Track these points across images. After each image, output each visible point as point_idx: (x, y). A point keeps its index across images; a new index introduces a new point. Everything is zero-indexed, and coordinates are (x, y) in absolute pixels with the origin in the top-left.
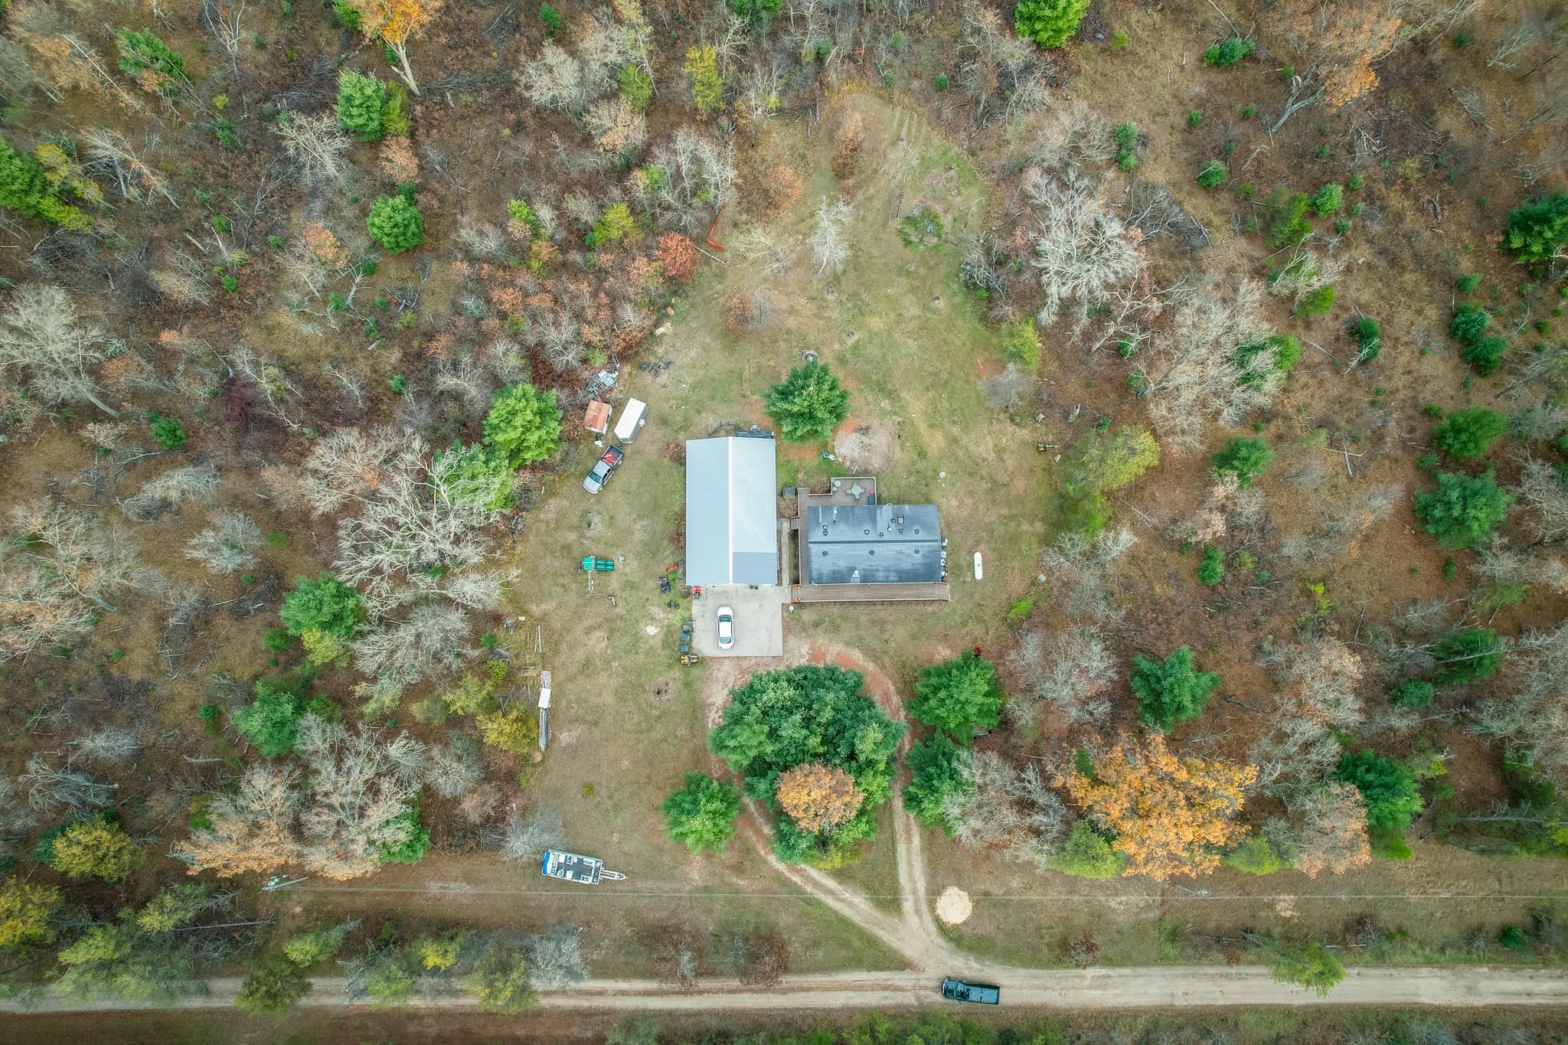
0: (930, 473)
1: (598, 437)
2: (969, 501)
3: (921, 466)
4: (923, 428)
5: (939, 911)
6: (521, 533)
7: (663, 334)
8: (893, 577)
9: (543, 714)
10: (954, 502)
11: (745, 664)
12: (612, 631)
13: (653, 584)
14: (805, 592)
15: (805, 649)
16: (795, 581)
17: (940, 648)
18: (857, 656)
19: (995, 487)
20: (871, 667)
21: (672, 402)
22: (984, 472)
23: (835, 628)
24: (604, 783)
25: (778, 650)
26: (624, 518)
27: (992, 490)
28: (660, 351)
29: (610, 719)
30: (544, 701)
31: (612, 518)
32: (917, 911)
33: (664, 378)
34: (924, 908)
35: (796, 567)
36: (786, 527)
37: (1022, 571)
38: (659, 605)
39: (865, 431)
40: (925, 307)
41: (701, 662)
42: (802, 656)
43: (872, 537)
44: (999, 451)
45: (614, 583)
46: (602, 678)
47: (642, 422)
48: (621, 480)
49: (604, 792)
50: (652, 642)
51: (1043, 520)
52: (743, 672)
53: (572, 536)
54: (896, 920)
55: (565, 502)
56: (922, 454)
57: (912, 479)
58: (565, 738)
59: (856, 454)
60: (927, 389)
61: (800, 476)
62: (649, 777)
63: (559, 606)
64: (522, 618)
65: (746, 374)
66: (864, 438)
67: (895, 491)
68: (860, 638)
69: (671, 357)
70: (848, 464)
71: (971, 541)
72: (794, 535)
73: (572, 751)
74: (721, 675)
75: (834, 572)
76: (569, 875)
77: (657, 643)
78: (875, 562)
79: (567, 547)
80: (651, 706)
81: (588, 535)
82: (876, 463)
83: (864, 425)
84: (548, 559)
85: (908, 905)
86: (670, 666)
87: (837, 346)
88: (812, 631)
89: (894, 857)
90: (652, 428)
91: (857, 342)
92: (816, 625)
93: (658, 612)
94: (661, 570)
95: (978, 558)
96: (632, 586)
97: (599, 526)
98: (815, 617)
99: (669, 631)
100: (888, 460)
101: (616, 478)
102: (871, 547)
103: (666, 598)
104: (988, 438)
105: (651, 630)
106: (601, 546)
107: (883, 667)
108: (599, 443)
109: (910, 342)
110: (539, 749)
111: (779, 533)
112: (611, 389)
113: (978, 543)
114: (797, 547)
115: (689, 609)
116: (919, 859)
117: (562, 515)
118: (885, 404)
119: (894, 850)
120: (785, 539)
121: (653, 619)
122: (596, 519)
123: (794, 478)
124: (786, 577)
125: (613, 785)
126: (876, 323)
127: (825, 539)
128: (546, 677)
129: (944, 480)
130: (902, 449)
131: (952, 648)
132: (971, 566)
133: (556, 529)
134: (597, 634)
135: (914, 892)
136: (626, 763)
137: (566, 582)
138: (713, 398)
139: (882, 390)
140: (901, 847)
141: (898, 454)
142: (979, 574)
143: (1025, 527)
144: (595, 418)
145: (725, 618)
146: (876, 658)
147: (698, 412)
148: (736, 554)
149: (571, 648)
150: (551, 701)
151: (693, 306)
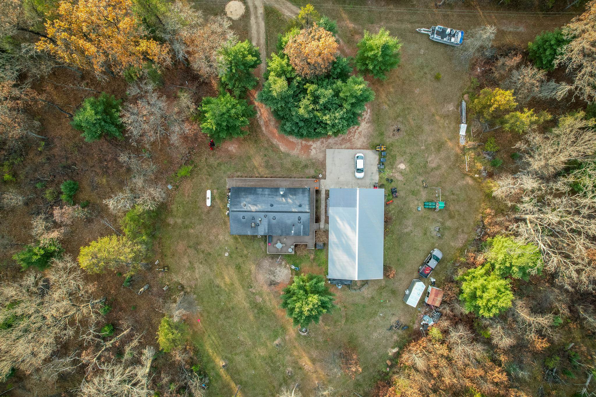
0: (234, 256)
1: (433, 284)
2: (212, 238)
3: (240, 260)
4: (237, 284)
5: (243, 7)
6: (478, 226)
7: (393, 348)
8: (260, 191)
9: (464, 120)
10: (221, 237)
11: (348, 145)
12: (425, 166)
13: (401, 194)
14: (312, 185)
15: (313, 152)
16: (318, 192)
17: (234, 151)
18: (283, 148)
19: (196, 246)
20: (275, 141)
21: (388, 304)
22: (202, 256)
23: (295, 164)
24: (429, 81)
25: (329, 152)
26: (418, 233)
27: (198, 244)
28: (395, 337)
29: (426, 117)
30: (463, 127)
31: (425, 234)
32: (256, 8)
33: (393, 320)
34: (252, 9)
35: (317, 201)
36: (322, 225)
37: (183, 194)
38: (398, 181)
39: (272, 283)
40: (231, 360)
41: (373, 147)
42: (315, 148)
43: (271, 215)
44: (192, 268)
45: (424, 195)
46: (430, 140)
47: (407, 292)
48: (420, 257)
49: (429, 76)
50: (402, 159)
51: (169, 225)
52: (350, 140)
53: (449, 223)
54: (267, 3)
55: (452, 244)
56: (238, 268)
57: (245, 252)
58: (451, 107)
59: (278, 269)
60: (233, 308)
61: (312, 256)
62: (404, 83)
63: (455, 183)
64: (477, 176)
65: (343, 321)
66: (273, 278)
67: (256, 246)
68: (281, 159)
69: (389, 333)
70: (283, 263)
71: (212, 213)
72: (318, 220)
73: (446, 100)
74: (362, 139)
75: (295, 195)
76: (448, 31)
77: (399, 159)
78: (270, 200)
79: (451, 217)
80: (402, 123)
81: (439, 224)
82: (266, 263)
83: (273, 287)
84: (462, 210)
85: (261, 11)
86: (392, 145)
87: (287, 337)
88: (309, 163)
89: (267, 36)
90: (401, 288)
91: (274, 340)
92: (306, 166)
93: (398, 177)
94: (396, 202)
95: (209, 203)
96: (414, 193)
97: (434, 229)
98: (307, 171)
99: (392, 166)
100: (259, 265)
101: (422, 258)
102: (273, 209)
103: (393, 185)
104: (197, 276)
105: (402, 166)
106: (431, 217)
107: (268, 141)
108: (433, 280)
109: (242, 339)
110: (465, 101)
111: (327, 222)
112: (425, 314)
113: (208, 212)
114: (316, 213)
115: (381, 178)
116: (253, 35)
117: (454, 237)
118: (259, 300)
119: (267, 40)
120: (323, 218)
121: (401, 173)
122: (434, 233)
123: (316, 255)
124: (323, 195)
125: (424, 80)
126: (262, 352)
127: (300, 215)
128: (463, 142)
129: (226, 251)
130: (250, 271)
131: (227, 151)
132: (213, 199)
133: (457, 229)
134: (433, 165)
135: (257, 17)
136: (417, 91)
137: (452, 197)
138: (364, 306)
139: (261, 309)
140: (263, 41)
141: (253, 267)
142: (209, 193)
143: (179, 221)
144: (436, 295)
145: (360, 171)
146: (272, 145)
147: (373, 298)
148: (354, 206)
149: (449, 157)
150: (459, 128)
151: (375, 365)
